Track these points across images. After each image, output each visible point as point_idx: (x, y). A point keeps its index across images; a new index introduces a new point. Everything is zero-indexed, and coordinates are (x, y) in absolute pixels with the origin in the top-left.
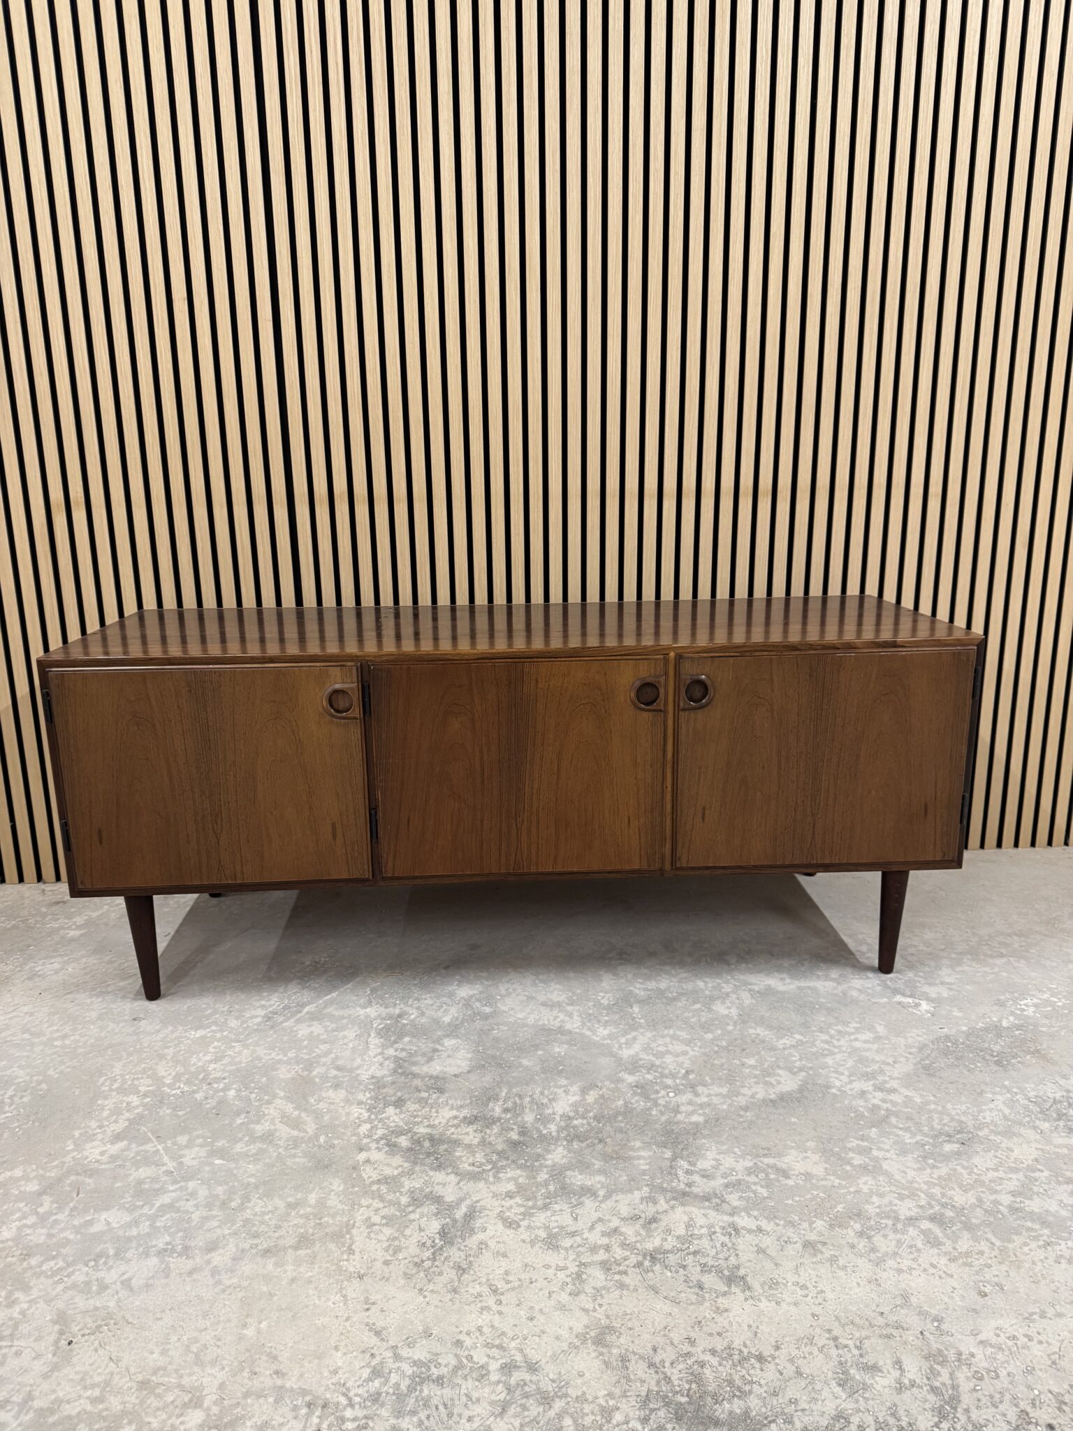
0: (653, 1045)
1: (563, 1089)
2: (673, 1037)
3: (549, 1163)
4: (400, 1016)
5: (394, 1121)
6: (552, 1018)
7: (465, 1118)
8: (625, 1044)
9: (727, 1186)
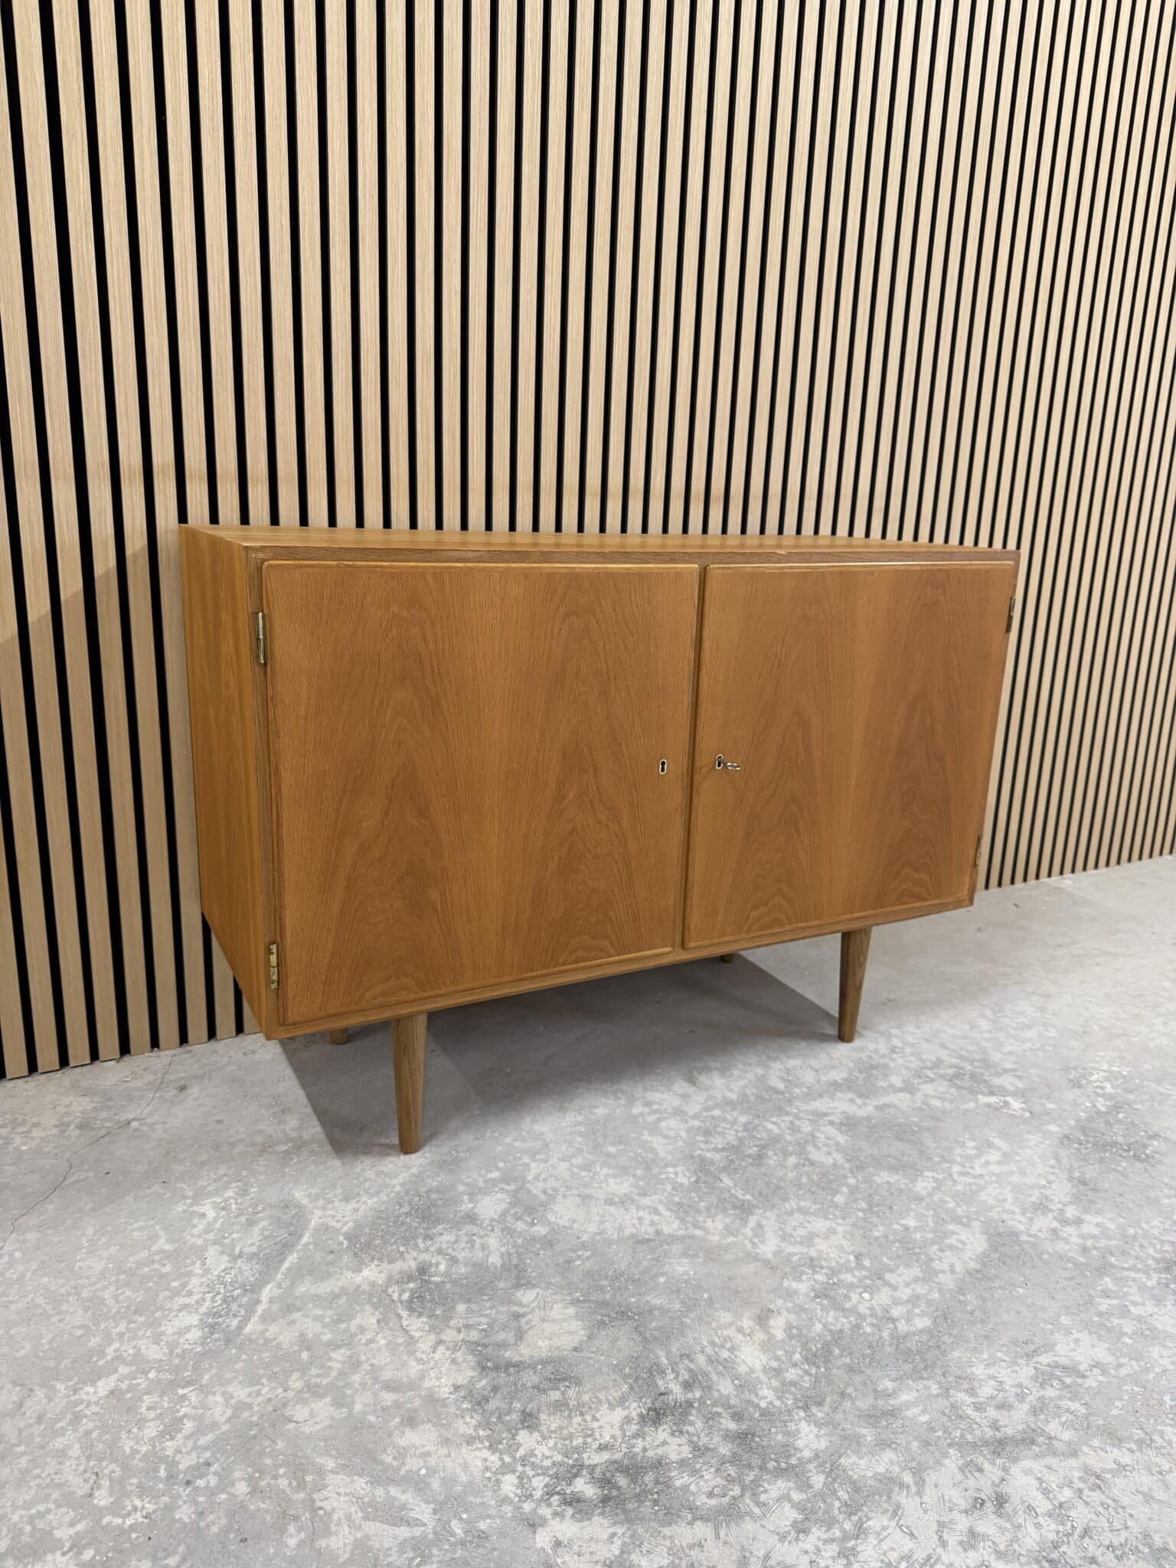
0: (789, 1230)
1: (733, 1329)
2: (801, 1210)
3: (807, 1454)
4: (423, 1270)
5: (547, 1458)
6: (636, 1222)
7: (641, 1415)
8: (756, 1235)
9: (1035, 1411)
